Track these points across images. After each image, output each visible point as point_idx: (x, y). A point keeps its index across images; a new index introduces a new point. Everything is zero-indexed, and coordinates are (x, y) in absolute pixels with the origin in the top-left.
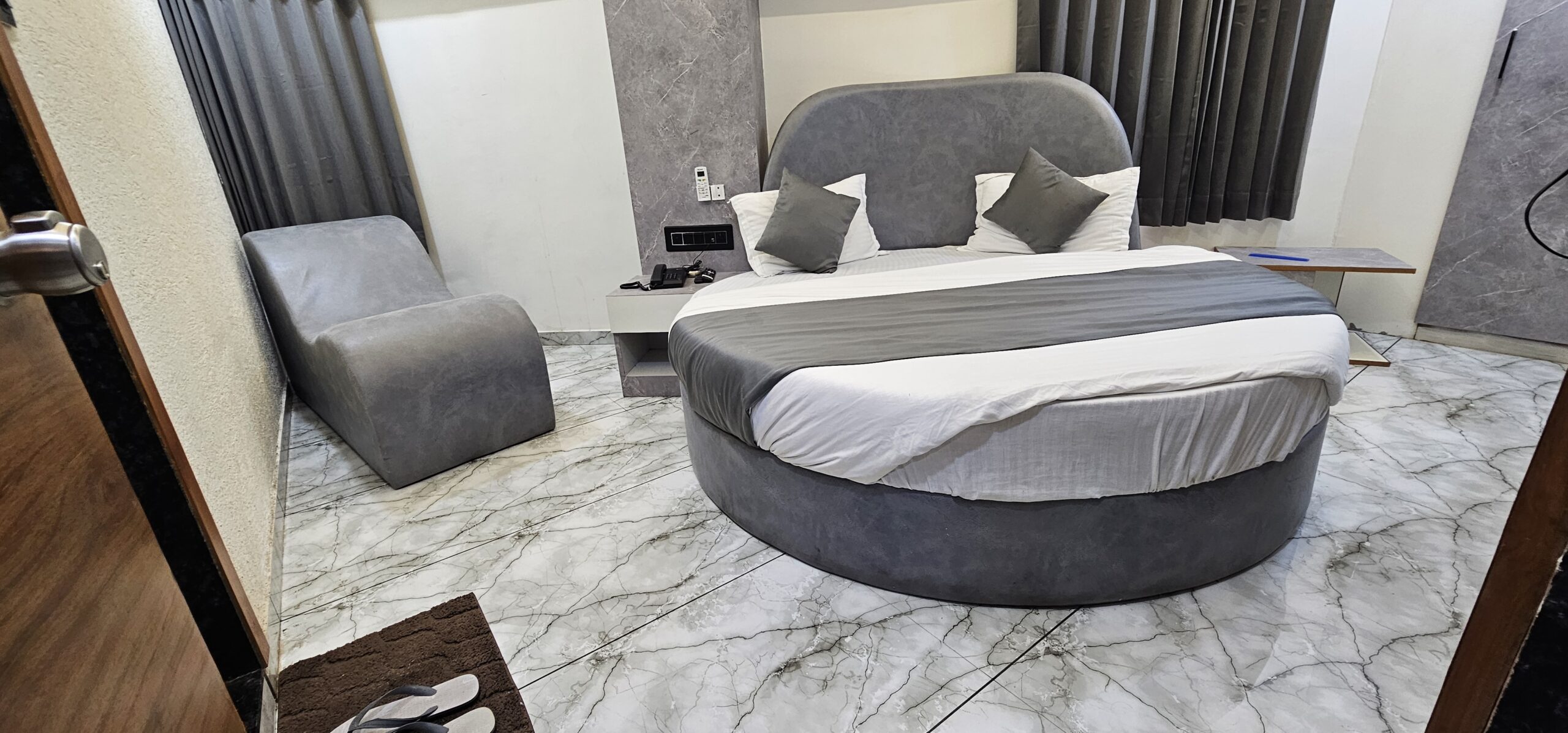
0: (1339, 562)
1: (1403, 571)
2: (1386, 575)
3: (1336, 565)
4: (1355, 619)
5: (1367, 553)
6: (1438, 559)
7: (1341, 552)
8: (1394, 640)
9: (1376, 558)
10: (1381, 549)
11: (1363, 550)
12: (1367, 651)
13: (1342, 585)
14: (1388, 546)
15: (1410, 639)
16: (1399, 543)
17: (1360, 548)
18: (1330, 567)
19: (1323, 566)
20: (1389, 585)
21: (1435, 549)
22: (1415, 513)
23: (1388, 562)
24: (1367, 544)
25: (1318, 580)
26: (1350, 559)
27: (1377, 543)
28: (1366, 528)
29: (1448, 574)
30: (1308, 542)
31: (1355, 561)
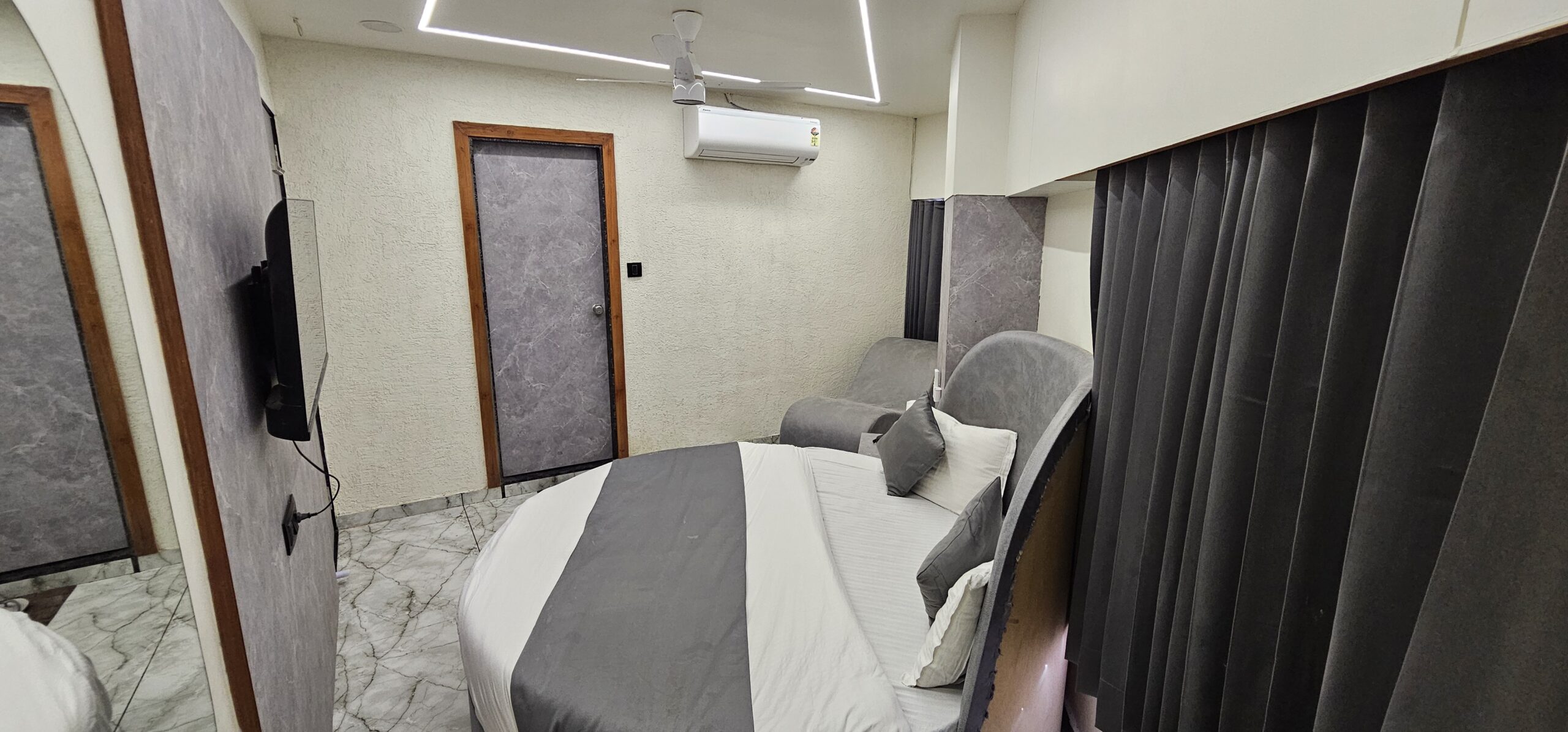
0: (411, 596)
1: (384, 611)
2: (390, 604)
3: (412, 594)
4: (388, 581)
5: (404, 608)
6: (374, 628)
7: (414, 601)
8: (371, 583)
9: (399, 609)
10: (400, 615)
11: (407, 608)
12: (377, 574)
13: (402, 589)
14: (399, 618)
15: (366, 587)
16: (395, 623)
17: (409, 608)
18: (412, 592)
19: (414, 588)
20: (385, 601)
21: (378, 632)
22: (400, 648)
23: (393, 610)
24: (407, 613)
25: (412, 584)
26: (409, 600)
27: (404, 617)
28: (415, 620)
29: (365, 624)
30: (431, 595)
31: (406, 602)
